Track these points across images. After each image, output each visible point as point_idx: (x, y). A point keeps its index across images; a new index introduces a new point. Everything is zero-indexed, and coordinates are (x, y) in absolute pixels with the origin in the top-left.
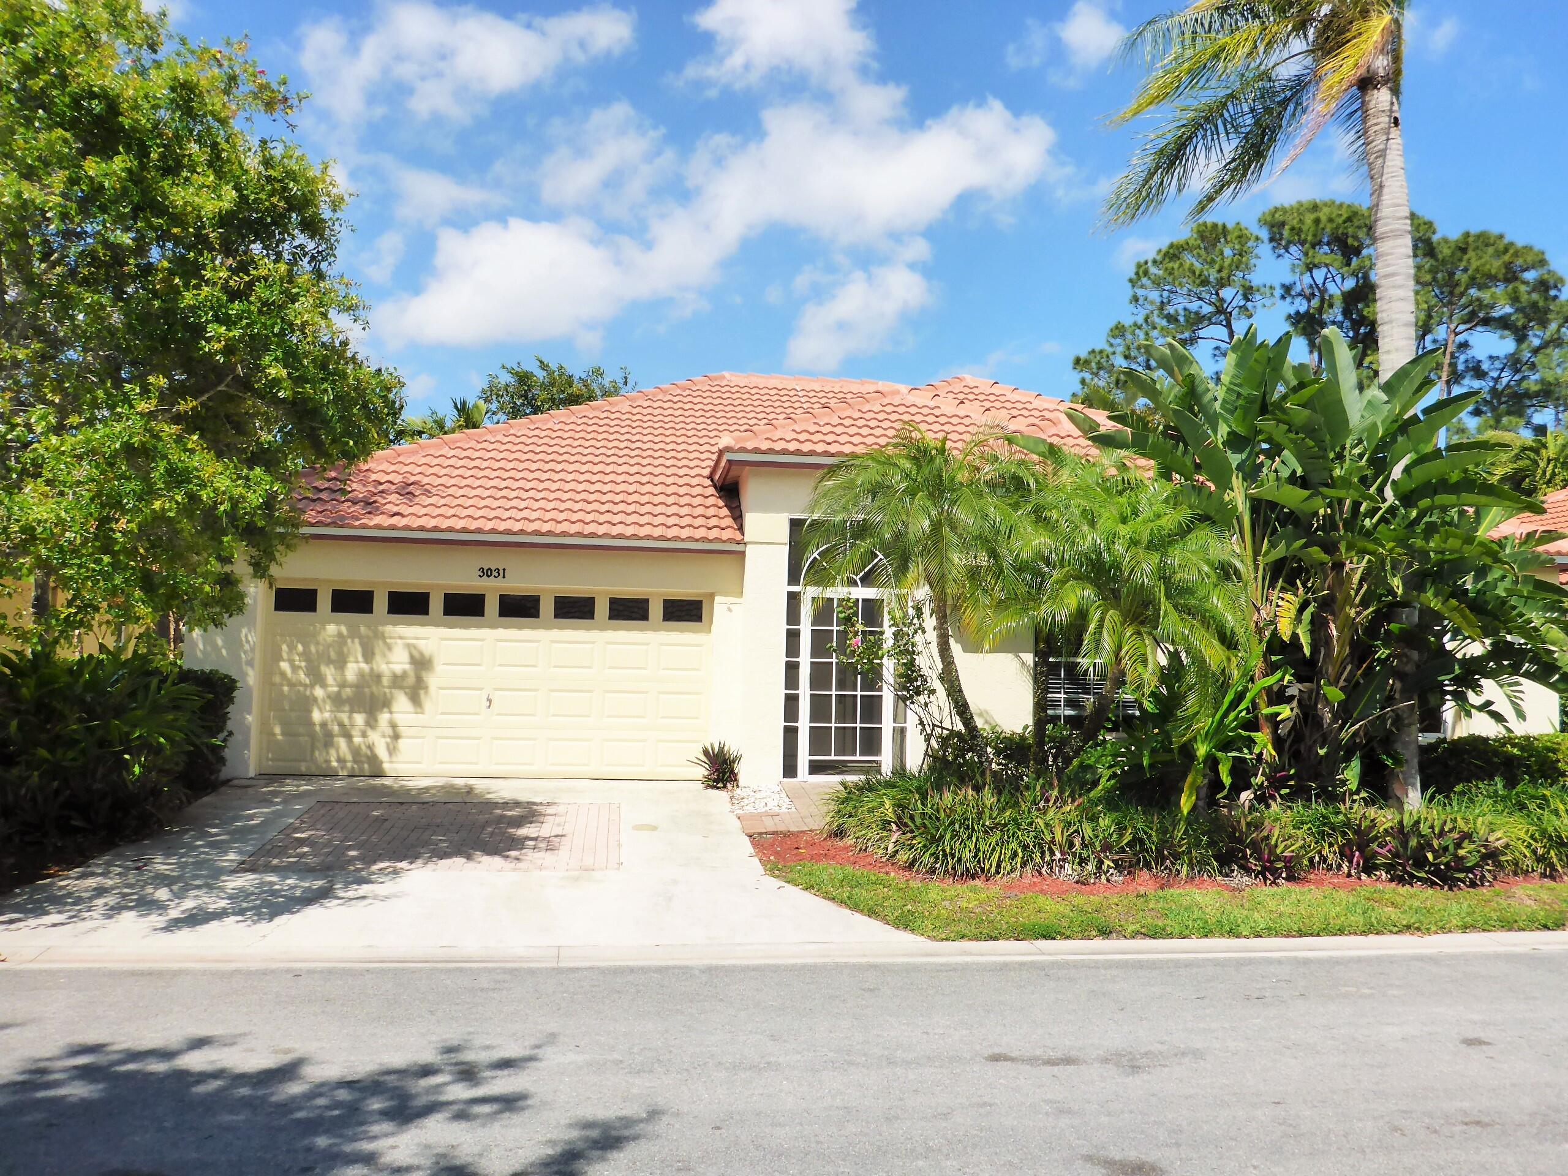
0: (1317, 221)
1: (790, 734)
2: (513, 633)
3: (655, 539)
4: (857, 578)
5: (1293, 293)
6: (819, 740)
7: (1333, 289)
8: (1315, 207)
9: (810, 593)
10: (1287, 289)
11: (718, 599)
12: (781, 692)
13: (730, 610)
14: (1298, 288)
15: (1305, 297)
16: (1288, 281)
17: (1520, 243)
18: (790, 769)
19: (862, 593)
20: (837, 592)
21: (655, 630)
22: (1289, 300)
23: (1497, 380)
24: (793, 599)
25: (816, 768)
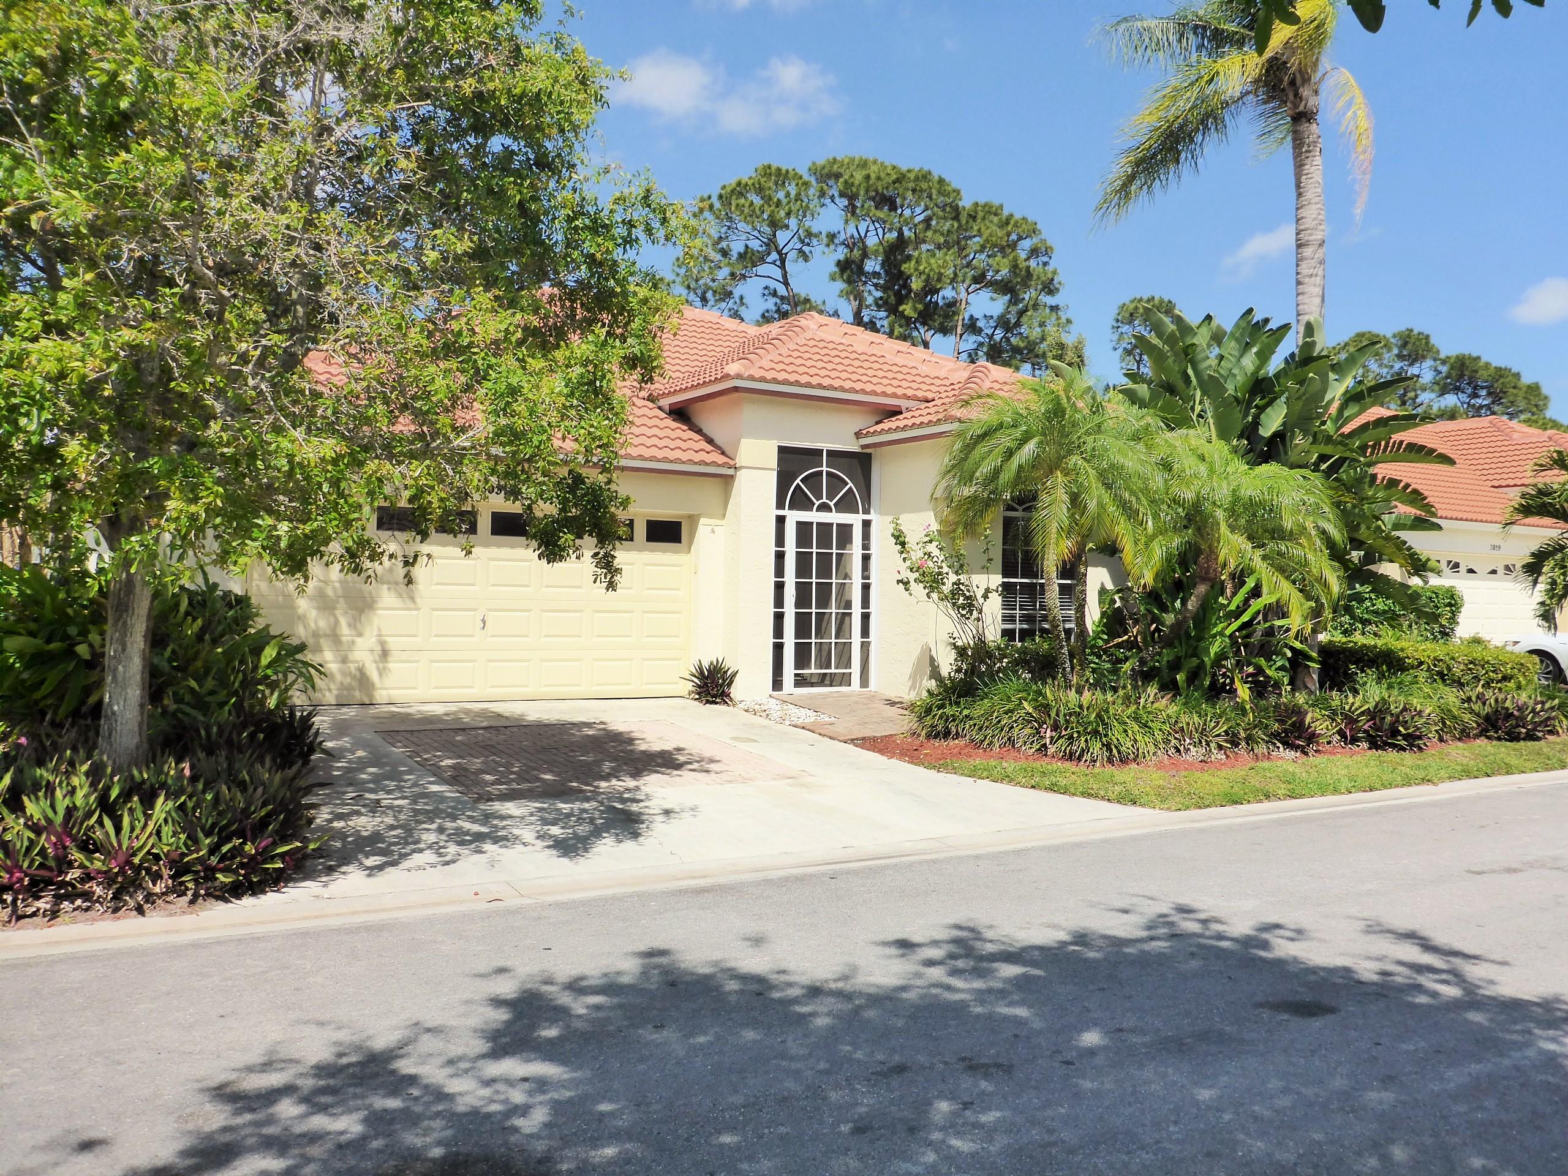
0: (868, 177)
1: (778, 648)
2: (505, 552)
3: (659, 461)
4: (832, 504)
5: (836, 241)
6: (802, 655)
7: (872, 241)
8: (864, 164)
9: (793, 517)
10: (832, 237)
11: (702, 521)
12: (771, 610)
13: (713, 531)
14: (842, 237)
15: (847, 246)
16: (834, 229)
17: (1018, 216)
18: (777, 684)
19: (835, 518)
20: (814, 517)
21: (640, 550)
22: (832, 247)
23: (991, 337)
24: (781, 520)
25: (801, 681)
